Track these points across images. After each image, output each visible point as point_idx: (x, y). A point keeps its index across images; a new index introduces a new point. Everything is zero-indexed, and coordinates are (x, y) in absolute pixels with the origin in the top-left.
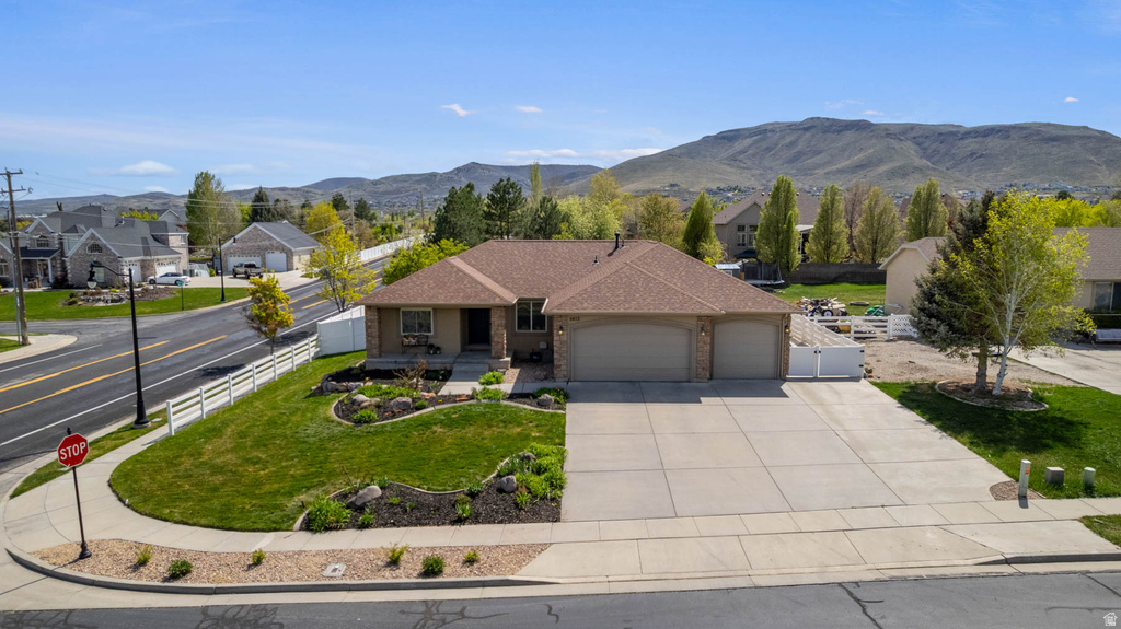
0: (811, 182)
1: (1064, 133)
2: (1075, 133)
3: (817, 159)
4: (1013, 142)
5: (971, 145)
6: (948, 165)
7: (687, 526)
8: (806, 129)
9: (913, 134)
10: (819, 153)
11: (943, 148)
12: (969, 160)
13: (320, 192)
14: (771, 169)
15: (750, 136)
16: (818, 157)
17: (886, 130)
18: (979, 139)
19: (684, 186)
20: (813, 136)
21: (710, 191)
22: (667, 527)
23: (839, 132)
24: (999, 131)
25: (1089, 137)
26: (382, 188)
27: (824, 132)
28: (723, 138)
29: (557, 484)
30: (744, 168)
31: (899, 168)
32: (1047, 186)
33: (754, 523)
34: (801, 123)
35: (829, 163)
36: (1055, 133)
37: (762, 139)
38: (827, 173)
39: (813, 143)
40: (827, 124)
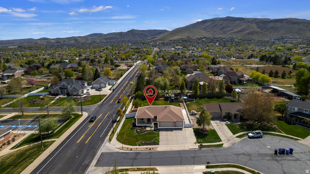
1: (298, 21)
2: (301, 21)
3: (228, 29)
4: (284, 24)
5: (272, 25)
6: (265, 30)
7: (169, 146)
8: (226, 20)
9: (256, 21)
10: (229, 27)
11: (264, 26)
12: (271, 29)
13: (90, 38)
14: (215, 31)
15: (210, 22)
16: (229, 28)
17: (248, 20)
18: (274, 23)
19: (191, 37)
20: (228, 22)
21: (198, 39)
22: (167, 146)
23: (235, 21)
24: (280, 21)
25: (305, 23)
26: (107, 37)
27: (231, 21)
28: (203, 22)
29: (159, 142)
30: (208, 31)
31: (251, 32)
32: (292, 37)
33: (174, 145)
35: (232, 30)
37: (214, 23)
38: (231, 33)
39: (228, 24)
40: (232, 18)
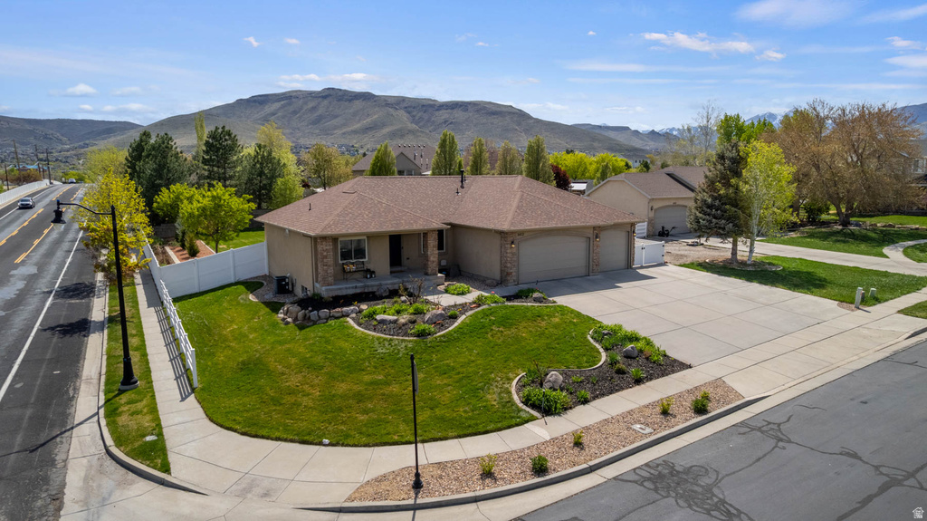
0: (332, 141)
1: (499, 109)
2: (504, 109)
3: (335, 122)
4: (471, 114)
5: (444, 115)
6: (430, 129)
8: (325, 97)
9: (405, 105)
10: (336, 117)
11: (426, 116)
12: (444, 125)
14: (298, 129)
15: (279, 100)
16: (337, 120)
17: (385, 101)
18: (449, 111)
20: (330, 103)
23: (350, 101)
24: (461, 106)
25: (514, 113)
27: (339, 100)
28: (255, 101)
31: (398, 130)
34: (320, 92)
35: (344, 125)
36: (494, 109)
37: (289, 104)
38: (344, 134)
39: (331, 109)
40: (340, 93)
